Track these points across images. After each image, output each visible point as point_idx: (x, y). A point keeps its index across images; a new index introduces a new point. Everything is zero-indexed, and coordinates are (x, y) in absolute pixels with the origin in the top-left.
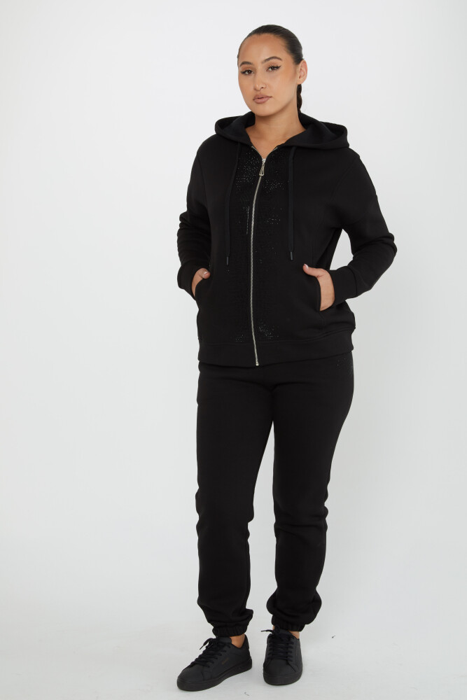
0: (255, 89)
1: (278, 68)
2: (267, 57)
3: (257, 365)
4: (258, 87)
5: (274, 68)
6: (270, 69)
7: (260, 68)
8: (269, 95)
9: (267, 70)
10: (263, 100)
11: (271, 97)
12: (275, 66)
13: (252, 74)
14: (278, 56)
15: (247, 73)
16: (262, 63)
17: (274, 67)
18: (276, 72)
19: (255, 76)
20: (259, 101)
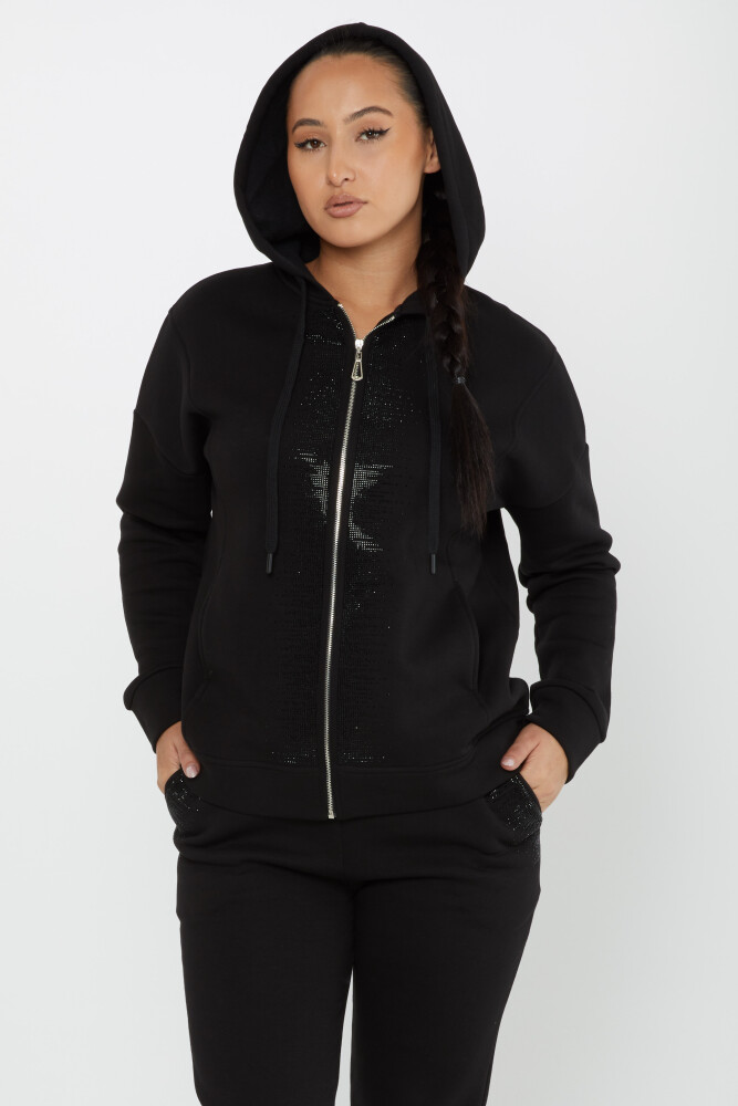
0: (330, 183)
1: (382, 133)
2: (358, 109)
3: (331, 816)
4: (337, 177)
5: (373, 134)
6: (364, 137)
7: (341, 132)
8: (362, 197)
9: (358, 139)
10: (349, 209)
11: (366, 203)
12: (377, 128)
13: (323, 150)
14: (383, 105)
15: (309, 146)
16: (347, 121)
17: (373, 132)
18: (378, 144)
19: (329, 153)
20: (339, 211)
